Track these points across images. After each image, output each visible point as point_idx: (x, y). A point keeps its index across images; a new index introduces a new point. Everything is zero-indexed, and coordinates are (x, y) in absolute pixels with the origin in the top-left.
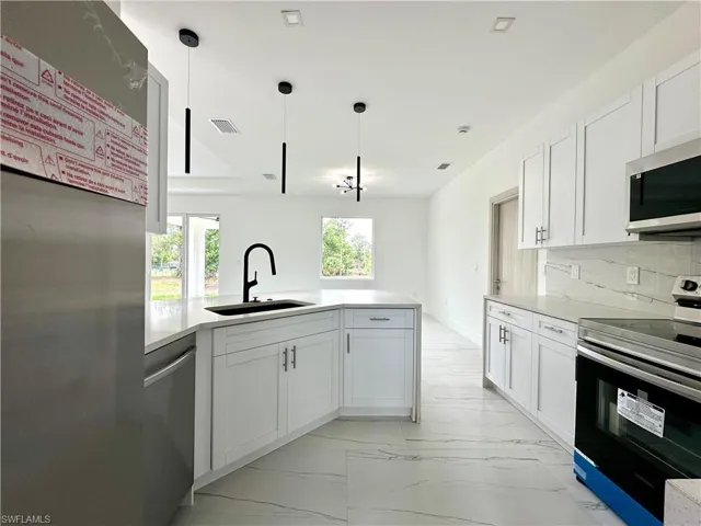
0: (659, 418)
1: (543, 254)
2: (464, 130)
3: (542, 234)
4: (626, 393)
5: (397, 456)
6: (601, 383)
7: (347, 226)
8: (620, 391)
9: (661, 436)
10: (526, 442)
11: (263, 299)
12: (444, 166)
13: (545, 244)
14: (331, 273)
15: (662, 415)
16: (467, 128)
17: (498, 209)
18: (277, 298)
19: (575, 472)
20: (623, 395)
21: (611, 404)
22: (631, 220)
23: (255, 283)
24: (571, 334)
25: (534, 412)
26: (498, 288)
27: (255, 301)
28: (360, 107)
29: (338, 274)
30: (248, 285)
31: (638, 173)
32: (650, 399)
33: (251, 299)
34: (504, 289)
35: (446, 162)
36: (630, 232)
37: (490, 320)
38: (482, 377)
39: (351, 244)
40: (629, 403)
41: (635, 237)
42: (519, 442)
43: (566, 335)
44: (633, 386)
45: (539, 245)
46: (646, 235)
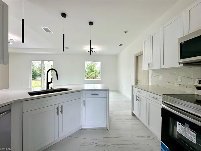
0: (194, 136)
1: (150, 72)
2: (126, 32)
3: (150, 65)
4: (180, 124)
5: (99, 144)
6: (171, 119)
7: (96, 64)
8: (178, 123)
9: (195, 143)
10: (144, 137)
11: (55, 88)
12: (121, 45)
13: (151, 69)
14: (91, 78)
15: (195, 134)
16: (127, 31)
17: (137, 58)
18: (60, 87)
19: (161, 149)
20: (179, 124)
21: (174, 126)
22: (180, 59)
23: (51, 82)
24: (160, 100)
25: (147, 126)
26: (137, 83)
27: (51, 89)
28: (91, 23)
29: (93, 78)
30: (48, 83)
31: (183, 42)
32: (190, 127)
33: (50, 88)
34: (139, 83)
35: (121, 44)
36: (180, 63)
37: (134, 94)
38: (131, 112)
39: (97, 70)
40: (181, 128)
41: (182, 65)
42: (142, 137)
43: (158, 100)
44: (184, 122)
45: (149, 69)
46: (186, 64)
